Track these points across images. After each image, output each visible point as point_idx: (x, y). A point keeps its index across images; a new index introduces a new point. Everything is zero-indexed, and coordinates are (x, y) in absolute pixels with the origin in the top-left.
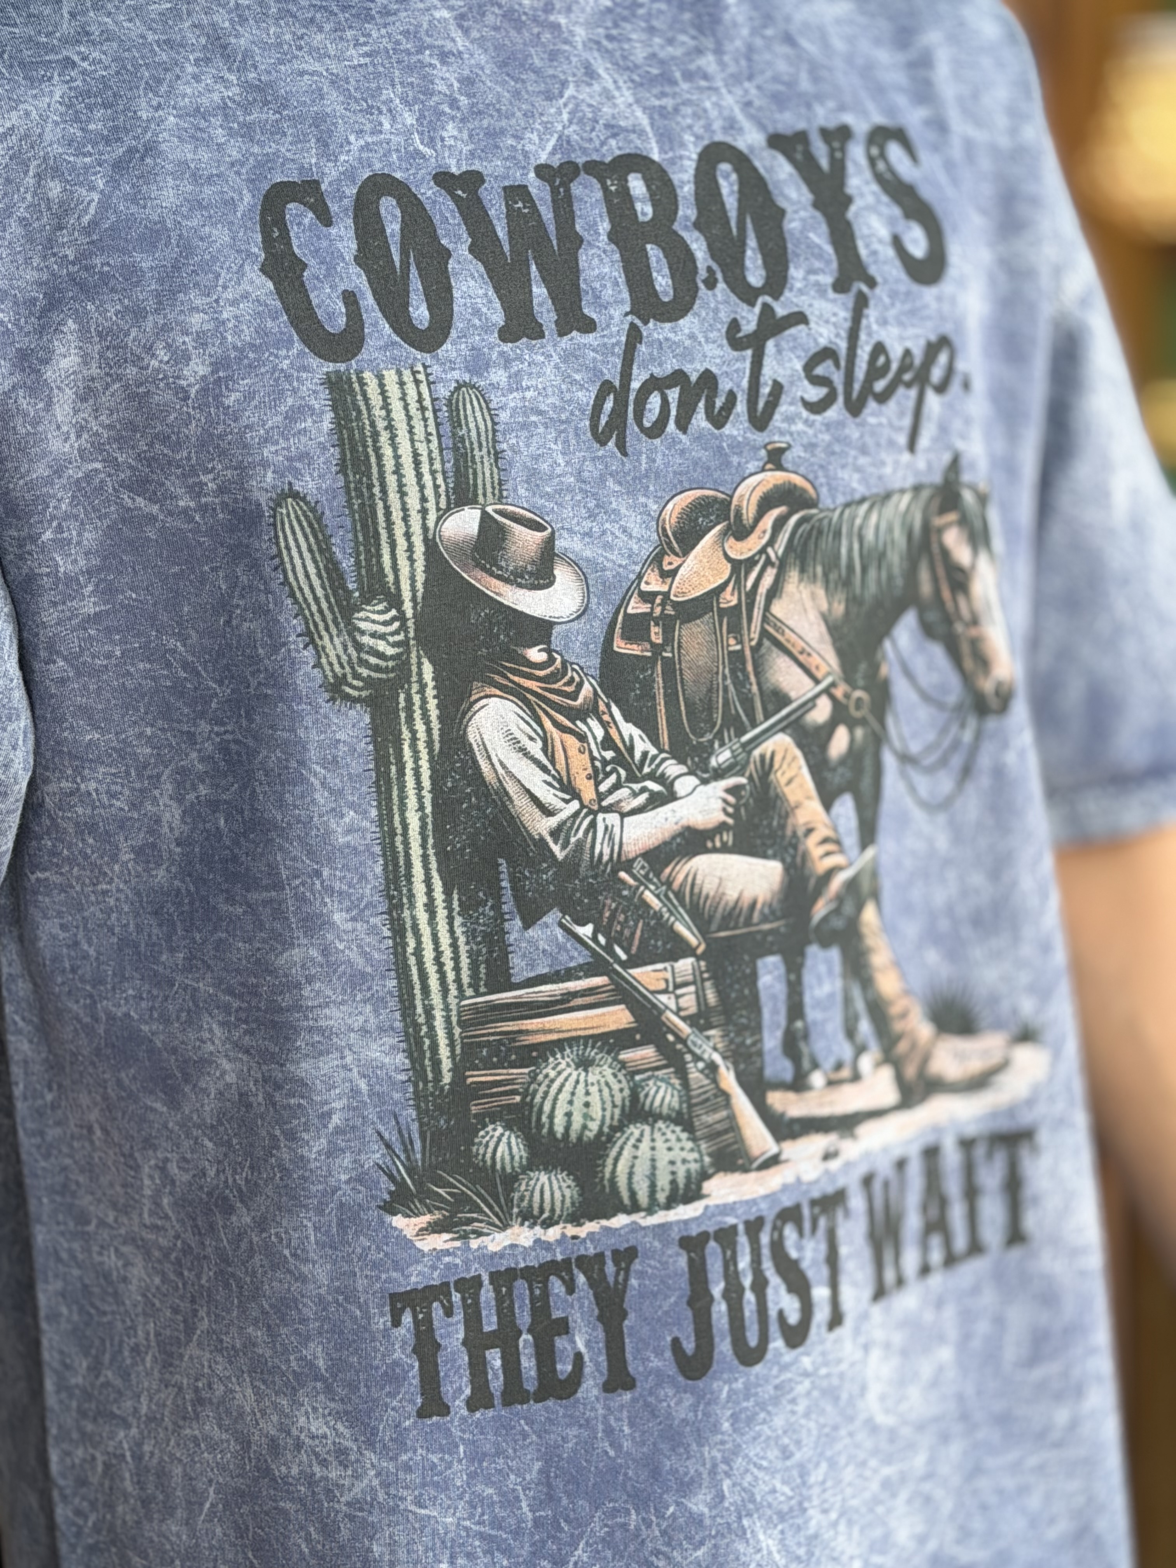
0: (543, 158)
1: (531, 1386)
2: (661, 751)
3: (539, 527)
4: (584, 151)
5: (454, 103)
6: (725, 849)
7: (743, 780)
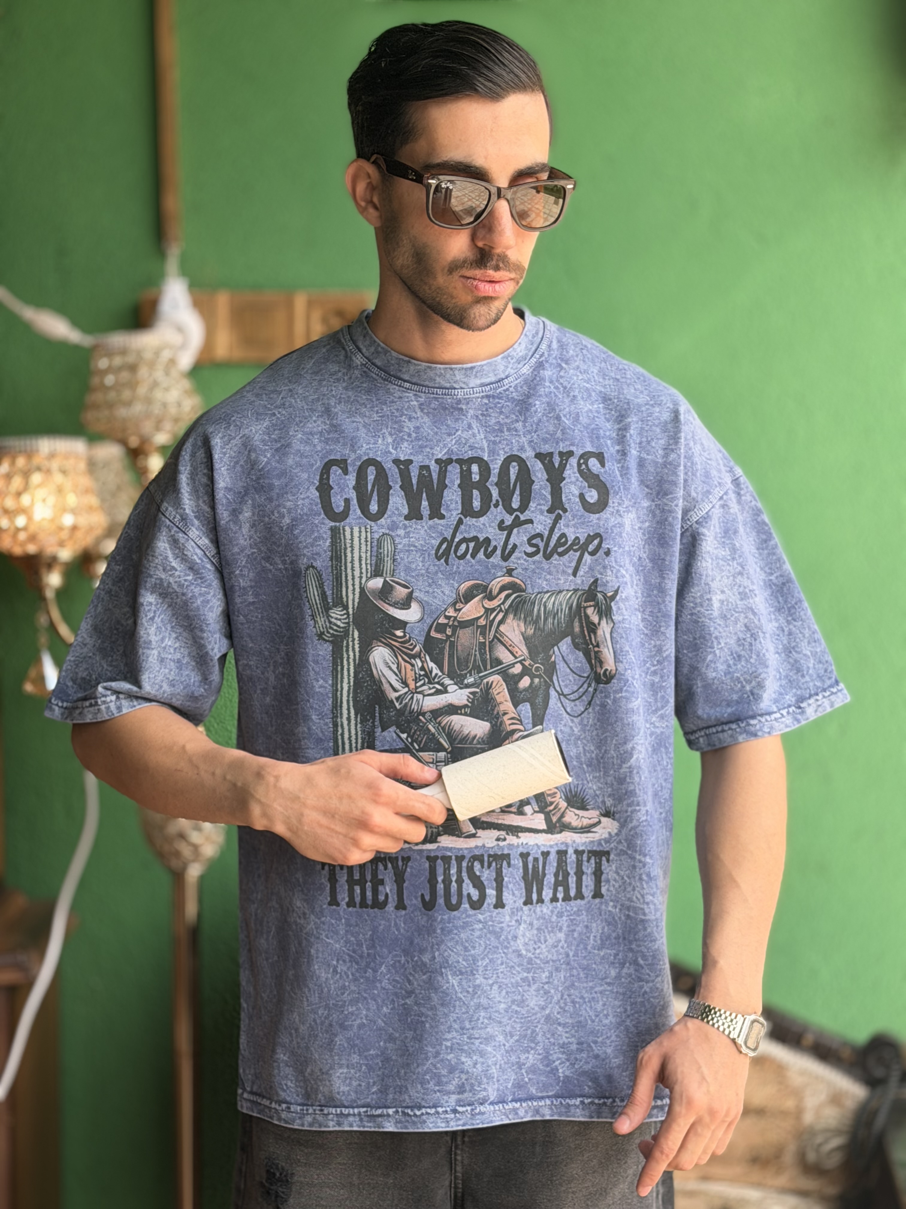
0: (440, 456)
1: (369, 902)
2: (444, 674)
3: (407, 587)
4: (457, 454)
5: (409, 435)
6: (466, 714)
7: (478, 690)
